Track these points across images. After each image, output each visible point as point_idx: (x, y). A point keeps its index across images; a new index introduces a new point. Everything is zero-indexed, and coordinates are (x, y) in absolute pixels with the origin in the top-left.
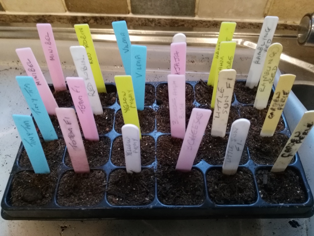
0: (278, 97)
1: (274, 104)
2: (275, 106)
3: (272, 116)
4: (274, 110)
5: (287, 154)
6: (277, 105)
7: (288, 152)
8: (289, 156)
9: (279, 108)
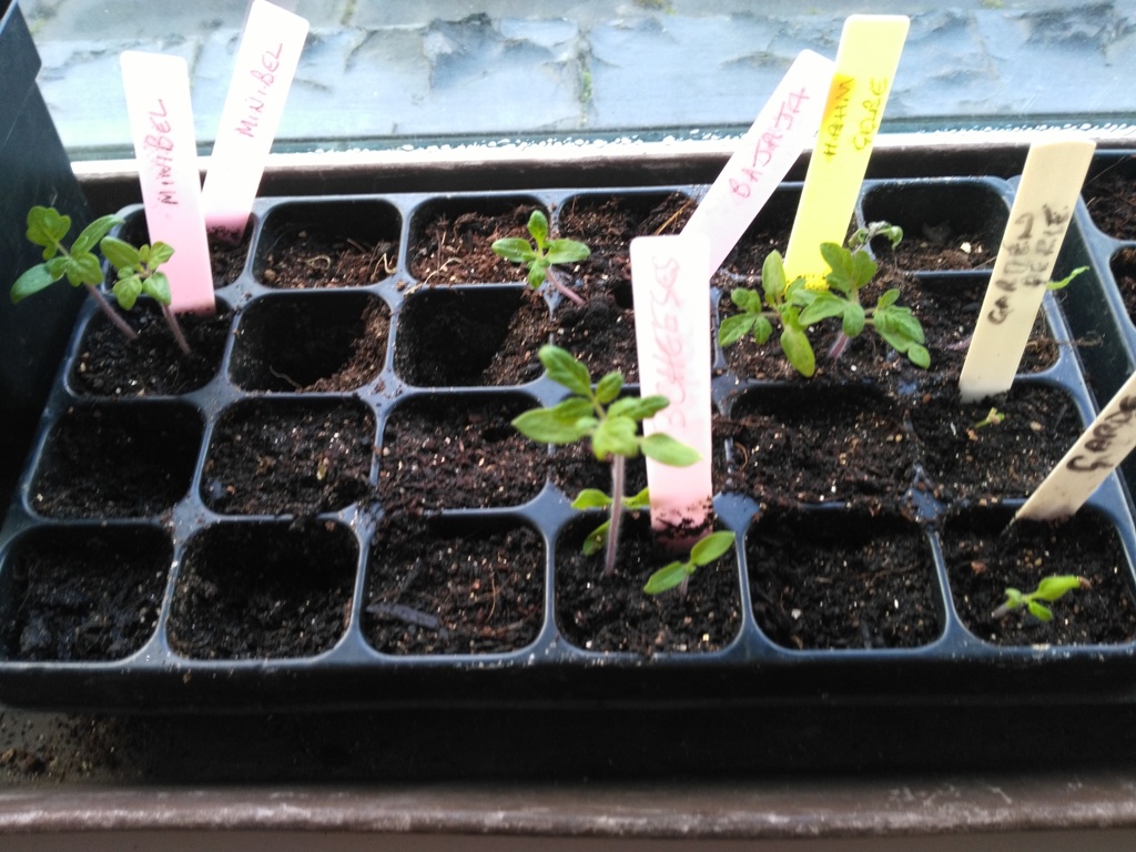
0: (1026, 235)
1: (1007, 264)
2: (1013, 272)
3: (1001, 313)
4: (1009, 287)
5: (1092, 457)
6: (1022, 268)
7: (1095, 450)
8: (1095, 466)
9: (1031, 280)
